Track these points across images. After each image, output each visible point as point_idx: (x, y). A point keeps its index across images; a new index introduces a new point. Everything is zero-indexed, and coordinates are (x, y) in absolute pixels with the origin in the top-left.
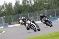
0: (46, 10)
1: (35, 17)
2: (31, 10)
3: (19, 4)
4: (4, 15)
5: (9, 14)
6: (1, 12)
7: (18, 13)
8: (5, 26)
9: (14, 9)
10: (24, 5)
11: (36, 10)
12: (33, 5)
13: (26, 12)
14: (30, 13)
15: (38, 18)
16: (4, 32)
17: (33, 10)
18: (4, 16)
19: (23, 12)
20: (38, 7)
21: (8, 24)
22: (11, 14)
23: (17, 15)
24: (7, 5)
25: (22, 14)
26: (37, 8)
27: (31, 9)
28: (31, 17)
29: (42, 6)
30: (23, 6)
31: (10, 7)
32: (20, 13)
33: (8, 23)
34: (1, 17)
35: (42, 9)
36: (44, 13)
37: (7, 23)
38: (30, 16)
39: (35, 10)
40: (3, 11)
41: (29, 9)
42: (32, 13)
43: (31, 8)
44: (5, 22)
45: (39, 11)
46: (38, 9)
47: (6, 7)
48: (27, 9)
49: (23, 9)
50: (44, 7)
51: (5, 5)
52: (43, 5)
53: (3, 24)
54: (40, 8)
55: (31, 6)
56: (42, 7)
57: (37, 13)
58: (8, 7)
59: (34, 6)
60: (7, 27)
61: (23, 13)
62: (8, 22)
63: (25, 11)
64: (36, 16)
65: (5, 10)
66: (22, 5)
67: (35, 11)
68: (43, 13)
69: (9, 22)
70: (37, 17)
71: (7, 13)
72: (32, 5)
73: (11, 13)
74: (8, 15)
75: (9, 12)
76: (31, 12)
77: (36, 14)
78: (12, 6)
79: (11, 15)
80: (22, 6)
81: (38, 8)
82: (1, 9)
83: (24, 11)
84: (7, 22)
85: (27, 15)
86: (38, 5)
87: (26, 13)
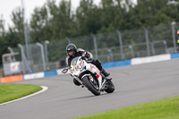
0: (174, 23)
1: (141, 44)
2: (130, 24)
3: (91, 4)
4: (46, 37)
5: (60, 33)
6: (37, 30)
7: (90, 31)
8: (50, 71)
9: (75, 19)
10: (106, 6)
11: (143, 21)
12: (133, 6)
13: (113, 28)
14: (126, 31)
15: (151, 49)
16: (45, 88)
17: (133, 24)
18: (47, 42)
19: (103, 28)
20: (148, 12)
21: (58, 66)
22: (68, 35)
23: (85, 38)
24: (55, 6)
25: (100, 35)
26: (147, 16)
27: (128, 21)
28: (129, 43)
29: (163, 12)
30: (104, 10)
31: (64, 12)
32: (95, 33)
33: (58, 63)
34: (38, 44)
35: (163, 19)
36: (169, 31)
37: (54, 61)
38: (126, 41)
39: (140, 23)
40: (44, 24)
41: (122, 20)
42: (131, 32)
43: (127, 16)
44: (50, 60)
45: (151, 25)
46: (149, 19)
47: (52, 13)
48: (116, 19)
49: (103, 19)
50: (168, 15)
51: (50, 7)
52: (164, 9)
53: (44, 64)
54: (156, 17)
55: (128, 10)
56: (163, 15)
57: (147, 32)
58: (58, 13)
59: (136, 11)
60: (56, 74)
61: (103, 32)
62: (57, 59)
63: (111, 25)
64: (144, 41)
65: (50, 21)
66: (101, 6)
67: (139, 26)
68: (164, 33)
69: (62, 59)
70: (147, 43)
71: (54, 33)
72: (130, 6)
73: (69, 31)
74: (58, 37)
75: (62, 29)
76: (128, 28)
77: (143, 34)
78: (69, 10)
79: (67, 38)
80: (100, 9)
81: (151, 17)
82: (38, 19)
83: (107, 26)
84: (54, 58)
85: (116, 39)
86: (150, 8)
87: (112, 31)
